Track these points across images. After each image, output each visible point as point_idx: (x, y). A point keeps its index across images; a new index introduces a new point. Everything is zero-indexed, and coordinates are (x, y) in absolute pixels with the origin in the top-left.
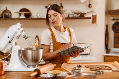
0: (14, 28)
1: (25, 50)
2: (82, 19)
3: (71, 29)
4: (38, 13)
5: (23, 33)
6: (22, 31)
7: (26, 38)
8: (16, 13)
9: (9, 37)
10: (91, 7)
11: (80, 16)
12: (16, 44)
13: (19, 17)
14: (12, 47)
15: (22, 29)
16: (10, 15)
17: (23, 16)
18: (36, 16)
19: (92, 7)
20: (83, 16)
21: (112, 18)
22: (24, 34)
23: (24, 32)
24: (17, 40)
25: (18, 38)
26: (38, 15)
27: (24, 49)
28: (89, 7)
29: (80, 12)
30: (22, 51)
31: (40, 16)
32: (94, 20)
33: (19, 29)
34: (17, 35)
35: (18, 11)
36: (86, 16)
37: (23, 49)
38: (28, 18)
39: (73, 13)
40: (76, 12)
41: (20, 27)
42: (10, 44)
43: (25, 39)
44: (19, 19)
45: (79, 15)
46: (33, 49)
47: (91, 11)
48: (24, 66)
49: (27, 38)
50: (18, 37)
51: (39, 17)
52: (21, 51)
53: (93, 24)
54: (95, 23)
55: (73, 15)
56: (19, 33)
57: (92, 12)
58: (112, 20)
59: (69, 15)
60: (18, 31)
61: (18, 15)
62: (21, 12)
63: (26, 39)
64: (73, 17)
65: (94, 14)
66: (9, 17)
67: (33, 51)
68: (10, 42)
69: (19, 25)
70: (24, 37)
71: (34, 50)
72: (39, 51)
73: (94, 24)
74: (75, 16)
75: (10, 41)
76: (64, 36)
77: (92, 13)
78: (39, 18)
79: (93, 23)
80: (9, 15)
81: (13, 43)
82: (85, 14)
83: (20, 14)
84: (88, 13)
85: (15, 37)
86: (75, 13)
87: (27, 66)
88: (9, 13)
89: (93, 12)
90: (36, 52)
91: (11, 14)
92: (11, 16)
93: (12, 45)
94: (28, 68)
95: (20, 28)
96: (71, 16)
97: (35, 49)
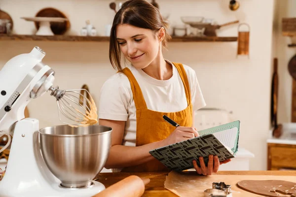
0: (21, 66)
1: (55, 134)
2: (211, 40)
3: (186, 68)
4: (88, 23)
5: (50, 82)
6: (47, 74)
7: (58, 95)
8: (28, 19)
9: (4, 93)
10: (235, 7)
11: (206, 33)
12: (27, 114)
13: (36, 32)
14: (15, 124)
15: (46, 68)
16: (8, 25)
17: (45, 31)
18: (85, 31)
19: (238, 7)
20: (214, 34)
21: (289, 40)
22: (54, 82)
23: (51, 78)
24: (30, 100)
25: (33, 95)
26: (90, 27)
27: (53, 130)
28: (232, 8)
29: (204, 22)
30: (47, 136)
31: (94, 31)
32: (243, 46)
33: (37, 68)
34: (32, 85)
35: (32, 14)
36: (221, 34)
37: (48, 131)
38: (60, 37)
39: (187, 23)
40: (195, 20)
41: (40, 60)
42: (7, 113)
43: (54, 98)
44: (35, 39)
45: (203, 30)
46: (80, 133)
47: (235, 19)
48: (51, 182)
49: (62, 95)
50: (35, 92)
51: (93, 33)
52: (43, 137)
53: (240, 56)
54: (245, 53)
55: (186, 30)
56: (36, 80)
57: (237, 22)
58: (290, 46)
59: (174, 29)
60: (33, 73)
61: (32, 25)
62: (40, 19)
63: (59, 98)
64: (186, 35)
65: (243, 29)
66: (5, 32)
67: (81, 139)
68: (7, 109)
69: (36, 55)
70: (52, 94)
71: (84, 136)
72: (99, 137)
73: (242, 57)
74: (192, 33)
75: (9, 105)
76: (168, 91)
77: (237, 24)
78: (92, 35)
79: (239, 52)
80: (5, 24)
81: (18, 111)
82: (219, 27)
83: (38, 25)
84: (226, 25)
85: (25, 94)
86: (193, 25)
87: (59, 181)
88: (7, 21)
89: (241, 22)
90: (88, 140)
91: (11, 22)
92: (11, 27)
93: (13, 117)
94: (63, 189)
95: (41, 65)
96: (180, 33)
97: (86, 132)
